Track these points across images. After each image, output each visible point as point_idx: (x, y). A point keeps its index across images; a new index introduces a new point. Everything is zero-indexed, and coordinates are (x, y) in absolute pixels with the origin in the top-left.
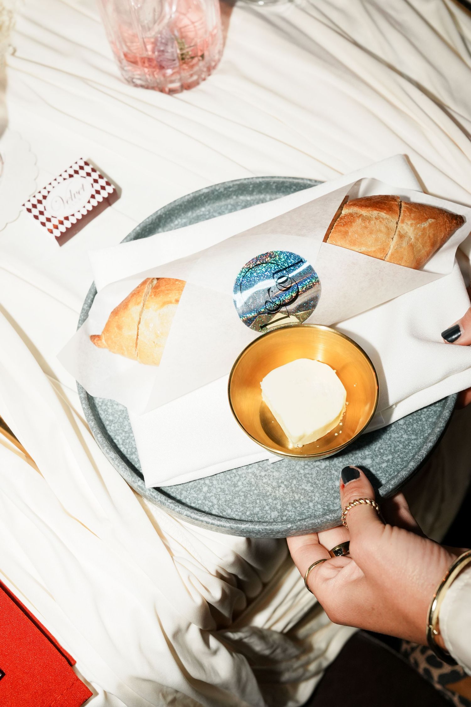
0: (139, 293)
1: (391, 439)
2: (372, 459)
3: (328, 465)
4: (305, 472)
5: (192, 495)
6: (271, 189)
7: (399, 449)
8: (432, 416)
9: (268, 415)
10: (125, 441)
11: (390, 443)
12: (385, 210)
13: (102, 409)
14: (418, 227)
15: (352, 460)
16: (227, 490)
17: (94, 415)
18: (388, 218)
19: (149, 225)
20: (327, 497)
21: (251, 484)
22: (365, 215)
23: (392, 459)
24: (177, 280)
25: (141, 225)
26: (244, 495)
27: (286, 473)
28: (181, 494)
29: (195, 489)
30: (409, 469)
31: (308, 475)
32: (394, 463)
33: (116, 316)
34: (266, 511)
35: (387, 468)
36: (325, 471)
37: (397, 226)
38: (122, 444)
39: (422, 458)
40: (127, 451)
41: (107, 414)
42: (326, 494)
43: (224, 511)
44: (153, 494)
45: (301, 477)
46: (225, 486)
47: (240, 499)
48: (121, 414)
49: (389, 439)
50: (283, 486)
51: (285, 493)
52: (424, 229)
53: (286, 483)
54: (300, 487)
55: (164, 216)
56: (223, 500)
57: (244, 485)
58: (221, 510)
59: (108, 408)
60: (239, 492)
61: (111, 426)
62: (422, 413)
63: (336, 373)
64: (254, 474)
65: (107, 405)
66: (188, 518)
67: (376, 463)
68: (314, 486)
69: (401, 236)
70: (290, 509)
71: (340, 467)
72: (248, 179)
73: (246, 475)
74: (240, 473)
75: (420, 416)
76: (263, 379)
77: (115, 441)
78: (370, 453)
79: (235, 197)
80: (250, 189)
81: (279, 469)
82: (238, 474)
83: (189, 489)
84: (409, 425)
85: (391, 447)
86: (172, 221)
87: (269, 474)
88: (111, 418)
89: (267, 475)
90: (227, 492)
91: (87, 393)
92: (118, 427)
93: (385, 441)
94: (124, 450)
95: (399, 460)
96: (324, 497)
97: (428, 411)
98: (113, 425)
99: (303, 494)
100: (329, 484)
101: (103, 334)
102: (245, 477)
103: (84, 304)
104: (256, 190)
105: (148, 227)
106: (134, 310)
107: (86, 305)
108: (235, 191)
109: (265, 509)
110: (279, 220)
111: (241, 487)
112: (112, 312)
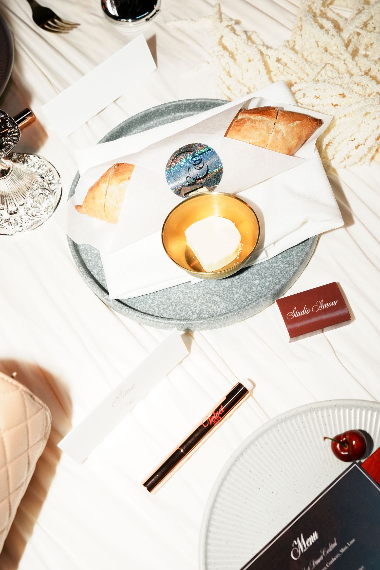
0: (106, 175)
1: (272, 267)
2: (260, 281)
3: (231, 285)
4: (215, 289)
5: (141, 305)
6: (197, 108)
7: (277, 274)
8: (300, 252)
9: (191, 254)
10: (99, 273)
11: (272, 270)
12: (266, 115)
13: (84, 253)
14: (289, 126)
15: (246, 281)
16: (164, 302)
17: (78, 255)
18: (268, 120)
19: (115, 133)
20: (229, 305)
21: (180, 297)
22: (252, 119)
23: (273, 280)
24: (130, 165)
25: (110, 133)
26: (175, 305)
27: (203, 290)
28: (134, 305)
29: (143, 302)
30: (281, 284)
31: (217, 292)
32: (273, 282)
33: (91, 191)
34: (189, 314)
35: (269, 286)
36: (228, 288)
37: (274, 126)
38: (97, 275)
39: (290, 277)
40: (100, 279)
41: (87, 256)
42: (228, 303)
43: (162, 315)
44: (115, 303)
45: (213, 293)
46: (163, 299)
47: (172, 307)
48: (96, 256)
49: (271, 268)
50: (200, 298)
51: (202, 303)
52: (293, 127)
53: (202, 296)
54: (212, 299)
55: (125, 127)
56: (162, 308)
57: (175, 299)
58: (160, 314)
59: (88, 252)
60: (172, 303)
61: (89, 263)
62: (293, 251)
63: (235, 225)
64: (182, 291)
65: (88, 250)
66: (137, 318)
67: (262, 282)
68: (221, 298)
69: (277, 132)
70: (205, 313)
71: (238, 286)
72: (181, 101)
73: (177, 293)
74: (173, 291)
75: (292, 252)
76: (187, 230)
77: (92, 273)
78: (258, 276)
79: (173, 114)
80: (183, 108)
81: (198, 288)
82: (172, 292)
83: (140, 302)
84: (284, 258)
85: (272, 272)
86: (131, 131)
87: (192, 292)
88: (90, 258)
89: (191, 292)
90: (164, 303)
91: (73, 241)
92: (94, 264)
93: (269, 269)
94: (98, 278)
95: (277, 280)
96: (227, 305)
97: (297, 249)
98: (91, 263)
99: (213, 303)
100: (231, 297)
101: (83, 204)
102: (176, 293)
103: (72, 185)
104: (187, 109)
105: (114, 135)
106: (103, 186)
107: (73, 186)
108: (173, 110)
109: (188, 313)
110: (198, 126)
111: (174, 300)
112: (89, 190)
